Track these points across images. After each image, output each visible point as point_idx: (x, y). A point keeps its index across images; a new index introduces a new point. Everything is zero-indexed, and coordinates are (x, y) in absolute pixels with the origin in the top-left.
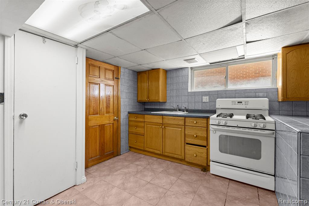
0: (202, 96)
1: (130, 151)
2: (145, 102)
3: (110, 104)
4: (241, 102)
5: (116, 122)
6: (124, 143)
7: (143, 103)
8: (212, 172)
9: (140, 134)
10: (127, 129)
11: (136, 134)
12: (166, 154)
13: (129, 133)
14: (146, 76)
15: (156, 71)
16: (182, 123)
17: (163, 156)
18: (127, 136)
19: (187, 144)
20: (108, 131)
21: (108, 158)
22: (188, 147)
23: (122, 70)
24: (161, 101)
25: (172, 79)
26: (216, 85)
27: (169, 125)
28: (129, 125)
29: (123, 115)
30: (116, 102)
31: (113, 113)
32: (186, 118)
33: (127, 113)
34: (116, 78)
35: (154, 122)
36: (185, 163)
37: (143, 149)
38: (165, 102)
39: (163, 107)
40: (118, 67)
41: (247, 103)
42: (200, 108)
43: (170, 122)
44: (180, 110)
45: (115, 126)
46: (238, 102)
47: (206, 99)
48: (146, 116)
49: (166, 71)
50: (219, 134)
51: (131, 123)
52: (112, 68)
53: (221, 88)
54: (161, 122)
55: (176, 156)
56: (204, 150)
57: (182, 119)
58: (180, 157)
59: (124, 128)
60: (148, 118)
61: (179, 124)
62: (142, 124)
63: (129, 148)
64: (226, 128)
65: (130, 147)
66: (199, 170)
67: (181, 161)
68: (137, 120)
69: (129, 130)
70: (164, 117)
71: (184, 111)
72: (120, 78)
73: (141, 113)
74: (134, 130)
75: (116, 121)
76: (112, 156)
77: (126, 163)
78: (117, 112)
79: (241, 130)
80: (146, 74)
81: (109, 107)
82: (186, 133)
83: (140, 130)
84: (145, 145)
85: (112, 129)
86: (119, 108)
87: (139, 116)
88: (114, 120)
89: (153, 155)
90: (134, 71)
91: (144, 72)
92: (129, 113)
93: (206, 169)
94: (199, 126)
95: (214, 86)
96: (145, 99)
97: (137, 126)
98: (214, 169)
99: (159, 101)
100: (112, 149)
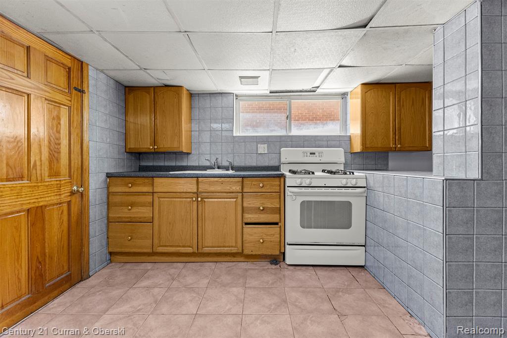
0: (257, 143)
1: (111, 262)
2: (140, 153)
3: (59, 153)
4: (314, 154)
5: (76, 200)
6: (96, 246)
7: (137, 155)
8: (289, 261)
9: (142, 220)
10: (105, 213)
11: (131, 221)
12: (206, 250)
13: (109, 221)
14: (147, 99)
15: (174, 90)
16: (238, 188)
17: (199, 255)
18: (105, 230)
19: (246, 224)
20: (56, 224)
22: (248, 229)
23: (91, 73)
24: (185, 151)
25: (202, 111)
26: (273, 128)
27: (212, 194)
28: (108, 204)
29: (95, 183)
30: (76, 148)
31: (70, 176)
32: (245, 179)
33: (103, 176)
34: (76, 89)
35: (179, 191)
36: (242, 259)
37: (150, 250)
38: (188, 154)
39: (184, 164)
40: (82, 62)
41: (321, 153)
42: (254, 164)
43: (212, 189)
44: (219, 168)
45: (75, 209)
46: (311, 154)
47: (263, 148)
48: (156, 180)
49: (192, 95)
51: (116, 199)
52: (68, 62)
53: (282, 133)
54: (195, 191)
55: (226, 250)
56: (274, 230)
57: (239, 182)
58: (234, 250)
59: (96, 213)
60: (162, 184)
61: (231, 190)
62: (149, 199)
63: (108, 257)
64: (310, 190)
65: (111, 253)
66: (266, 265)
67: (234, 257)
68: (132, 190)
69: (108, 215)
70: (200, 179)
71: (228, 170)
72: (86, 91)
75: (78, 196)
76: (67, 285)
77: (116, 293)
78: (81, 173)
79: (330, 190)
80: (149, 93)
81: (58, 160)
82: (245, 205)
83: (144, 212)
84: (156, 241)
85: (65, 218)
86: (85, 164)
87: (140, 181)
88: (72, 193)
89: (175, 259)
90: (118, 83)
91: (146, 89)
92: (109, 176)
93: (277, 259)
94: (267, 191)
95: (271, 129)
97: (133, 205)
98: (293, 255)
99: (181, 150)
100: (66, 268)
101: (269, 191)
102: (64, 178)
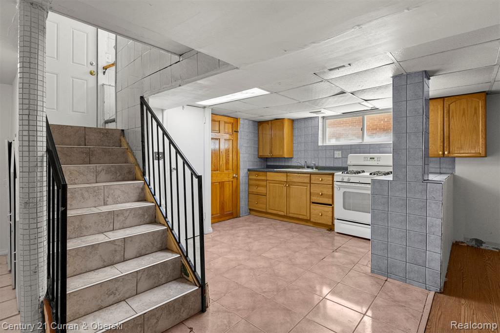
0: (334, 150)
1: (250, 214)
2: (267, 158)
3: (229, 160)
4: (374, 158)
5: (235, 180)
6: (243, 204)
7: (264, 159)
8: (336, 230)
9: (262, 194)
10: (247, 189)
11: (258, 194)
12: (291, 215)
13: (249, 193)
14: (268, 127)
15: (280, 121)
16: (307, 180)
17: (287, 218)
18: (247, 197)
19: (313, 203)
20: (228, 189)
21: (227, 218)
22: (313, 206)
23: (241, 122)
24: (286, 156)
25: (299, 130)
26: (351, 138)
27: (293, 183)
28: (249, 185)
29: (243, 173)
30: (235, 158)
31: (233, 170)
32: (311, 175)
33: (246, 171)
34: (235, 131)
35: (278, 180)
36: (311, 225)
37: (264, 210)
38: (292, 158)
39: (290, 164)
40: (237, 118)
41: (379, 158)
42: (332, 165)
43: (295, 180)
44: (308, 167)
45: (234, 184)
46: (371, 158)
47: (338, 154)
48: (268, 174)
49: (293, 121)
50: (343, 190)
51: (252, 182)
52: (232, 120)
53: (356, 141)
54: (286, 180)
55: (301, 217)
56: (329, 208)
57: (308, 177)
58: (305, 218)
59: (243, 188)
60: (271, 176)
61: (304, 182)
62: (264, 183)
63: (249, 211)
64: (349, 184)
65: (250, 209)
66: (324, 231)
67: (307, 222)
68: (258, 178)
69: (248, 189)
70: (288, 174)
71: (313, 169)
72: (239, 131)
73: (263, 170)
74: (254, 189)
75: (235, 179)
76: (231, 217)
78: (237, 169)
79: (363, 185)
80: (268, 124)
81: (228, 163)
82: (312, 191)
83: (262, 190)
84: (268, 206)
85: (231, 188)
86: (238, 164)
87: (261, 174)
88: (234, 177)
89: (277, 218)
90: (254, 121)
91: (267, 122)
92: (249, 170)
93: (331, 228)
94: (325, 183)
95: (349, 138)
96: (267, 154)
97: (258, 186)
98: (339, 227)
99: (283, 156)
100: (231, 209)
101: (326, 183)
102: (231, 171)
